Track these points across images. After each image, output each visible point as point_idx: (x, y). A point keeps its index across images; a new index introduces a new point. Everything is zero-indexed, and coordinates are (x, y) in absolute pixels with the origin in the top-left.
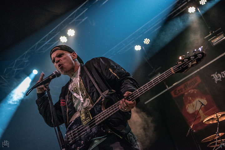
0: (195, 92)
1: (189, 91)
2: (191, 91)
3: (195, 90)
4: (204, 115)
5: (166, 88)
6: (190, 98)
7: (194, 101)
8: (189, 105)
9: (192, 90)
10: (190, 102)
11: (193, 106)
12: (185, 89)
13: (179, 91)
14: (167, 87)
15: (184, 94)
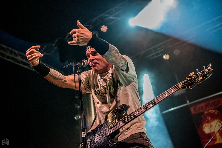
0: (216, 113)
1: (210, 111)
2: (211, 111)
3: (216, 111)
4: (221, 139)
5: (186, 103)
6: (209, 118)
7: (213, 121)
8: (207, 124)
9: (213, 111)
10: (208, 122)
11: (211, 126)
12: (206, 108)
13: (199, 108)
14: (188, 102)
15: (203, 113)
